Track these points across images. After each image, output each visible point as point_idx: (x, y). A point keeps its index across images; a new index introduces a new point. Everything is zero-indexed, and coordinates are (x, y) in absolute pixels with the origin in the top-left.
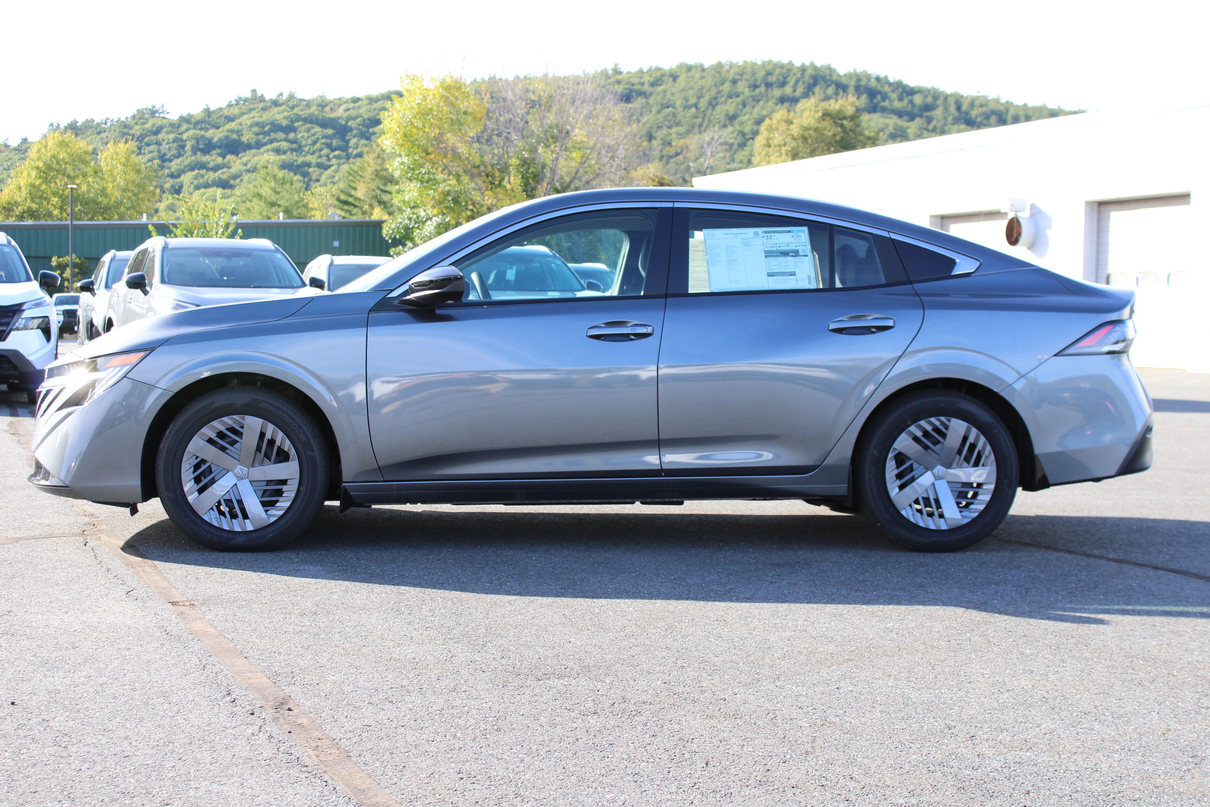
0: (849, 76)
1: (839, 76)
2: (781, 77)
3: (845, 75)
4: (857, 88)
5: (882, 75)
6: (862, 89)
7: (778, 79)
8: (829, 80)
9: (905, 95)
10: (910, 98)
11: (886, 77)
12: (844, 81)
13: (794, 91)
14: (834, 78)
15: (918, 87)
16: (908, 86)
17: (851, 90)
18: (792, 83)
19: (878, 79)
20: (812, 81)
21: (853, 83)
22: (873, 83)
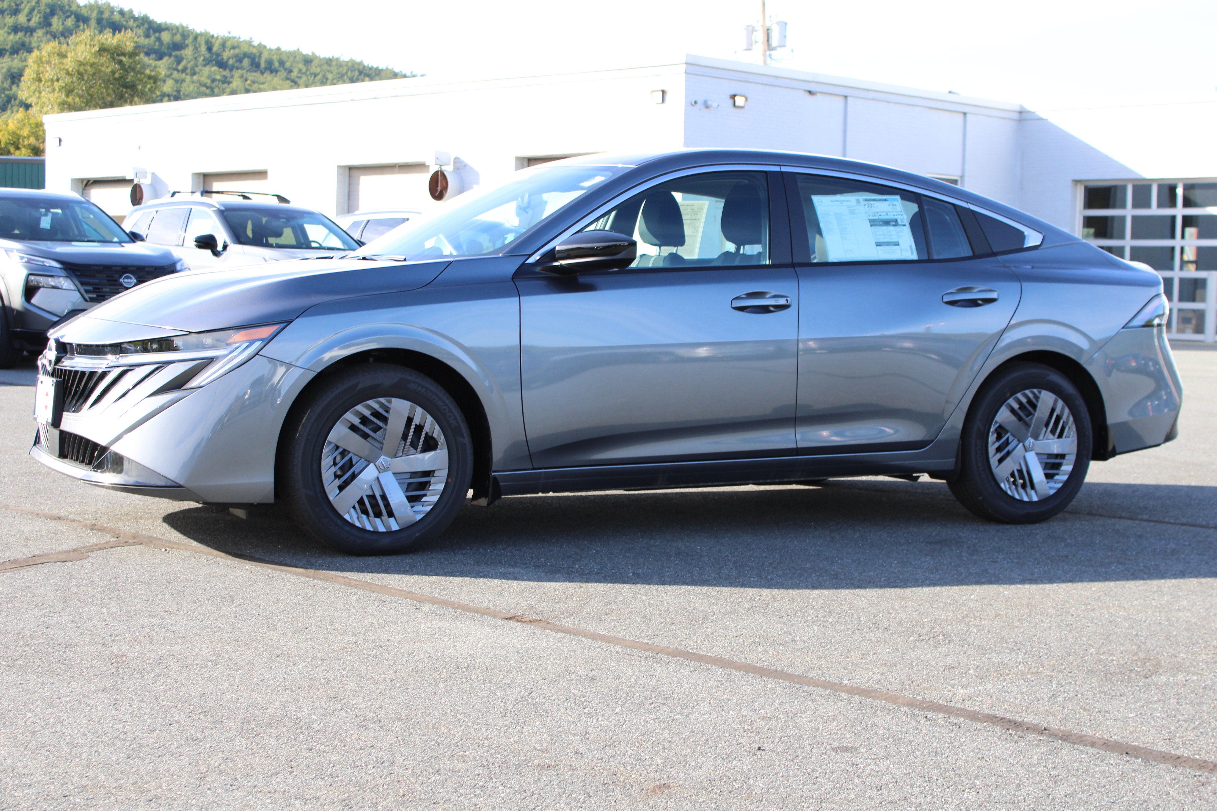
0: (90, 7)
1: (78, 6)
2: (13, 4)
3: (85, 6)
4: (99, 21)
5: (126, 9)
6: (104, 22)
7: (10, 6)
8: (67, 11)
9: (151, 32)
10: (157, 35)
11: (131, 11)
12: (84, 12)
13: (29, 20)
14: (74, 8)
15: (166, 24)
16: (156, 22)
17: (93, 23)
18: (26, 11)
19: (122, 13)
20: (48, 10)
21: (94, 15)
22: (117, 17)
